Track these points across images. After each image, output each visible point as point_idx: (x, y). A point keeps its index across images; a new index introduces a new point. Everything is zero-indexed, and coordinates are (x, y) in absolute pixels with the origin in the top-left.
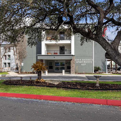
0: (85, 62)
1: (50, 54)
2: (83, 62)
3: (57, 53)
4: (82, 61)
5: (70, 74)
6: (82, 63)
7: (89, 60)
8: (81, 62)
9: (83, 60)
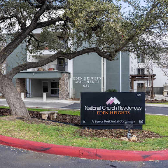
0: (88, 82)
1: (42, 71)
2: (86, 82)
3: (54, 69)
4: (83, 79)
5: (59, 99)
6: (83, 84)
7: (95, 78)
8: (82, 82)
9: (85, 78)
